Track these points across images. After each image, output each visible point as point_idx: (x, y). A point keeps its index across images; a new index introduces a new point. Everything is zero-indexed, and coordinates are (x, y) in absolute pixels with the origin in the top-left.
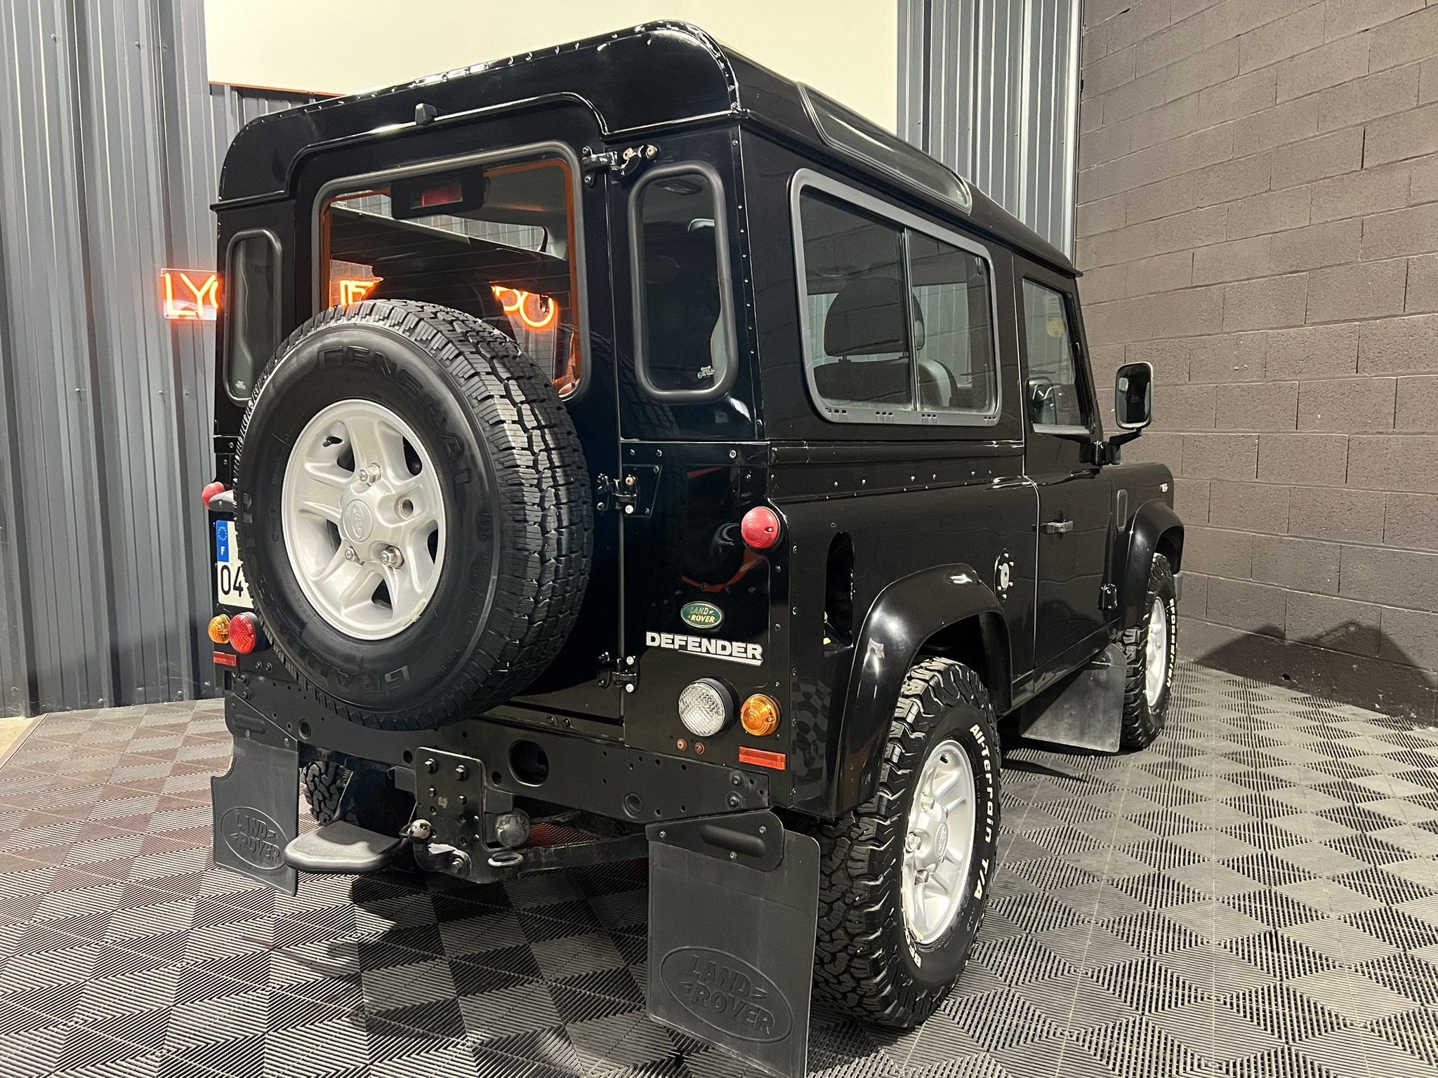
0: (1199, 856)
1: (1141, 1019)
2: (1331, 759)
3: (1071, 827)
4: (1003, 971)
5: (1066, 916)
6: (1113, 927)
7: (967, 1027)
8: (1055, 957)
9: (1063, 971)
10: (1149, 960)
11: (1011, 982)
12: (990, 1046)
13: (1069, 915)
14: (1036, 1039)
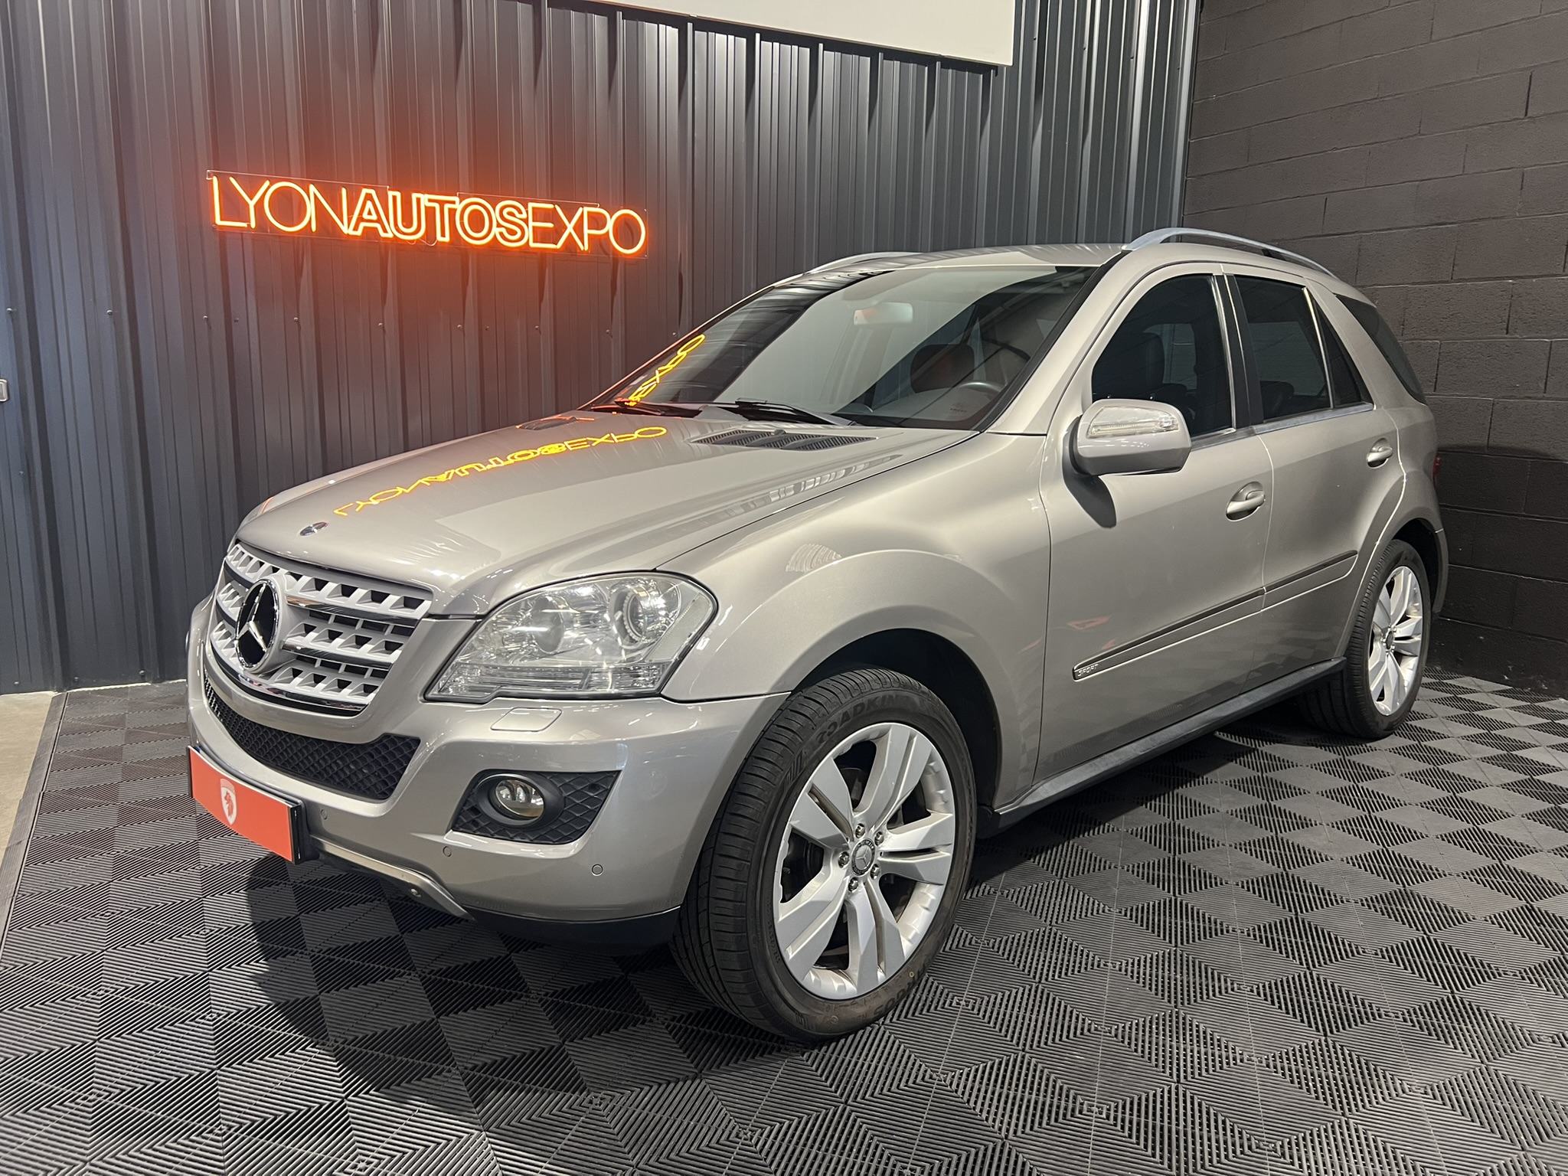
0: (1415, 832)
1: (1454, 997)
2: (1484, 732)
3: (1273, 804)
4: (1293, 954)
5: (1321, 896)
6: (1374, 907)
7: (1291, 1012)
8: (1336, 938)
9: (1352, 952)
10: (1429, 939)
11: (1307, 964)
12: (1324, 1030)
13: (1324, 894)
14: (1365, 1021)
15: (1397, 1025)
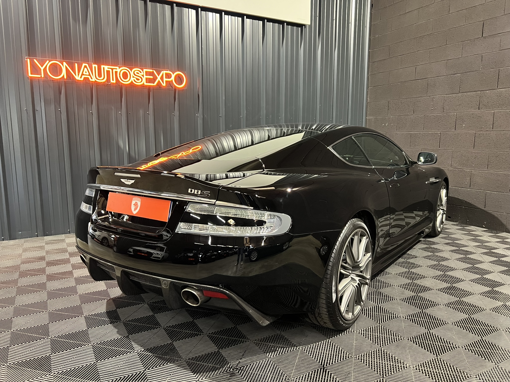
15: (462, 350)
